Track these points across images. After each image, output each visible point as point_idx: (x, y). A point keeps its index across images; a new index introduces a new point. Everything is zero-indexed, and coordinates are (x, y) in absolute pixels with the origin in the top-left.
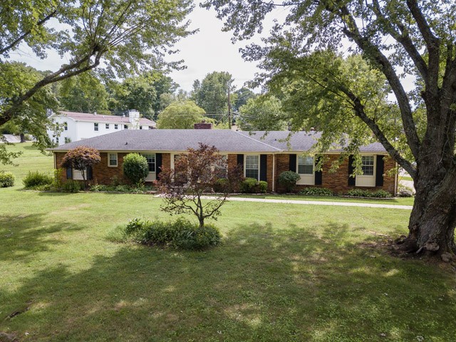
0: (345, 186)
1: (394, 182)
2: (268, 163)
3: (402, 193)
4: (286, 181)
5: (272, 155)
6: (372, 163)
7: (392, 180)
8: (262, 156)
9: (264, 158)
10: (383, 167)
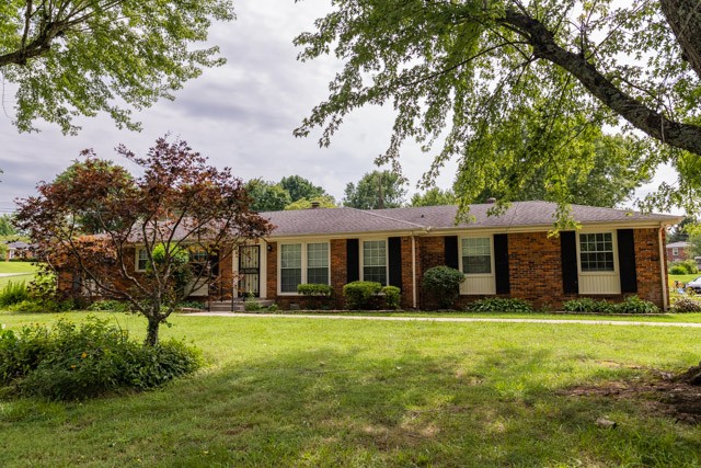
0: (557, 294)
1: (660, 282)
2: (403, 254)
3: (680, 304)
4: (434, 283)
5: (409, 237)
6: (609, 246)
7: (656, 278)
8: (390, 239)
9: (395, 244)
10: (634, 254)
